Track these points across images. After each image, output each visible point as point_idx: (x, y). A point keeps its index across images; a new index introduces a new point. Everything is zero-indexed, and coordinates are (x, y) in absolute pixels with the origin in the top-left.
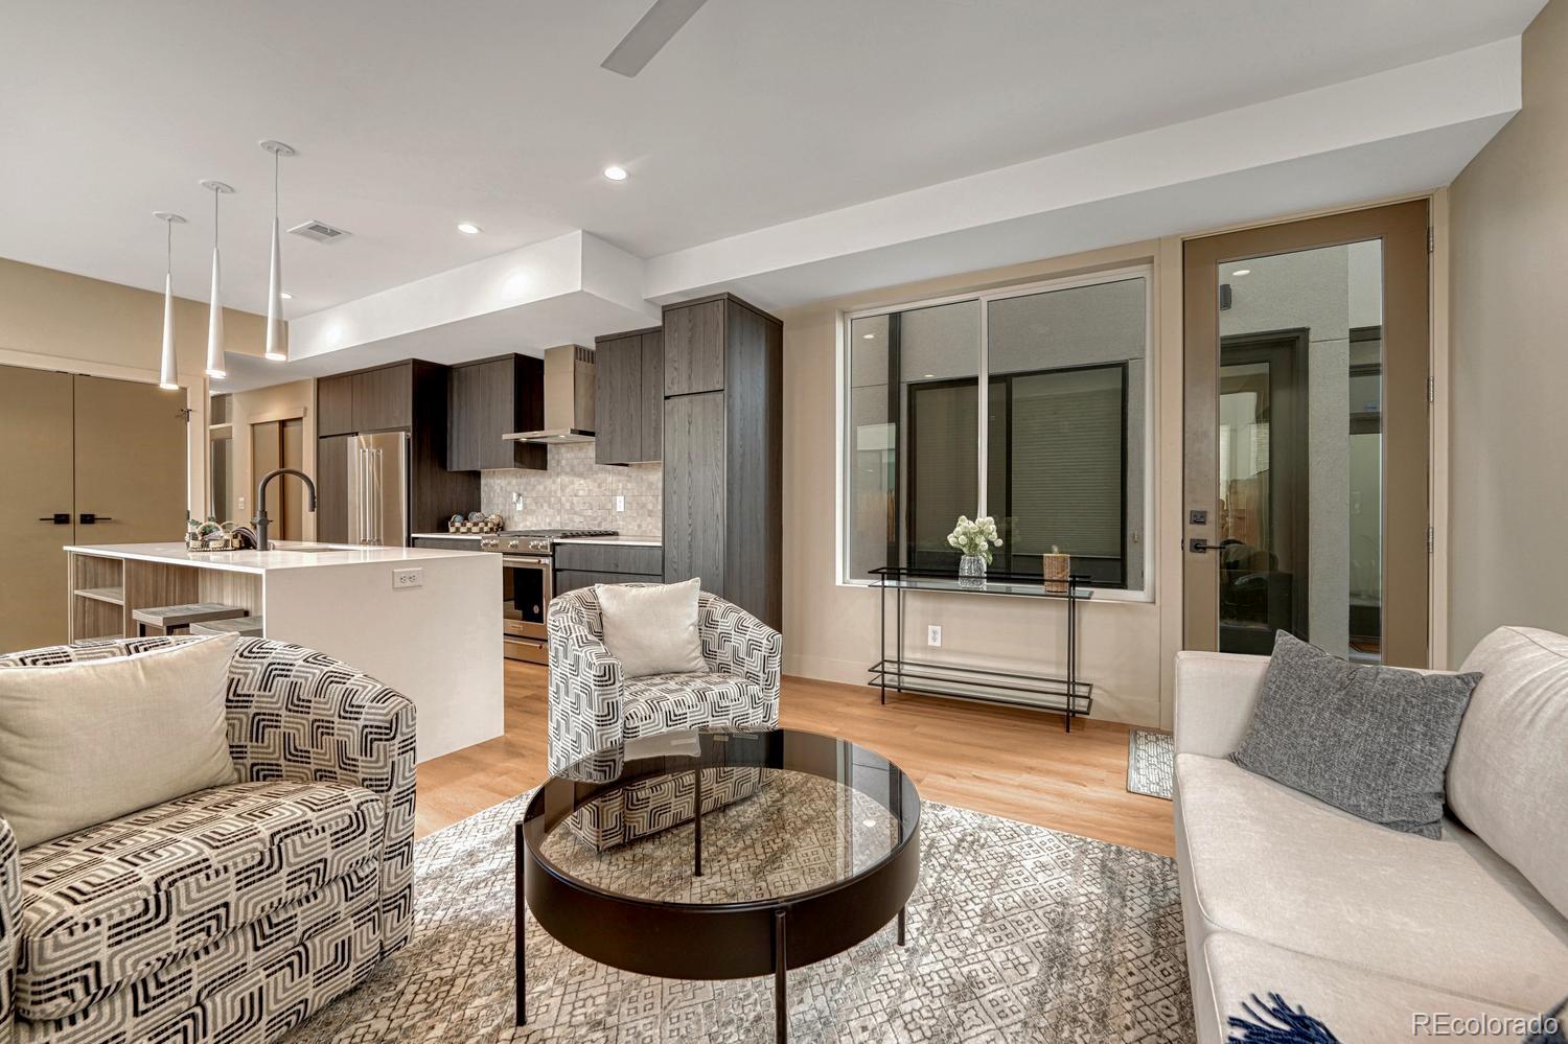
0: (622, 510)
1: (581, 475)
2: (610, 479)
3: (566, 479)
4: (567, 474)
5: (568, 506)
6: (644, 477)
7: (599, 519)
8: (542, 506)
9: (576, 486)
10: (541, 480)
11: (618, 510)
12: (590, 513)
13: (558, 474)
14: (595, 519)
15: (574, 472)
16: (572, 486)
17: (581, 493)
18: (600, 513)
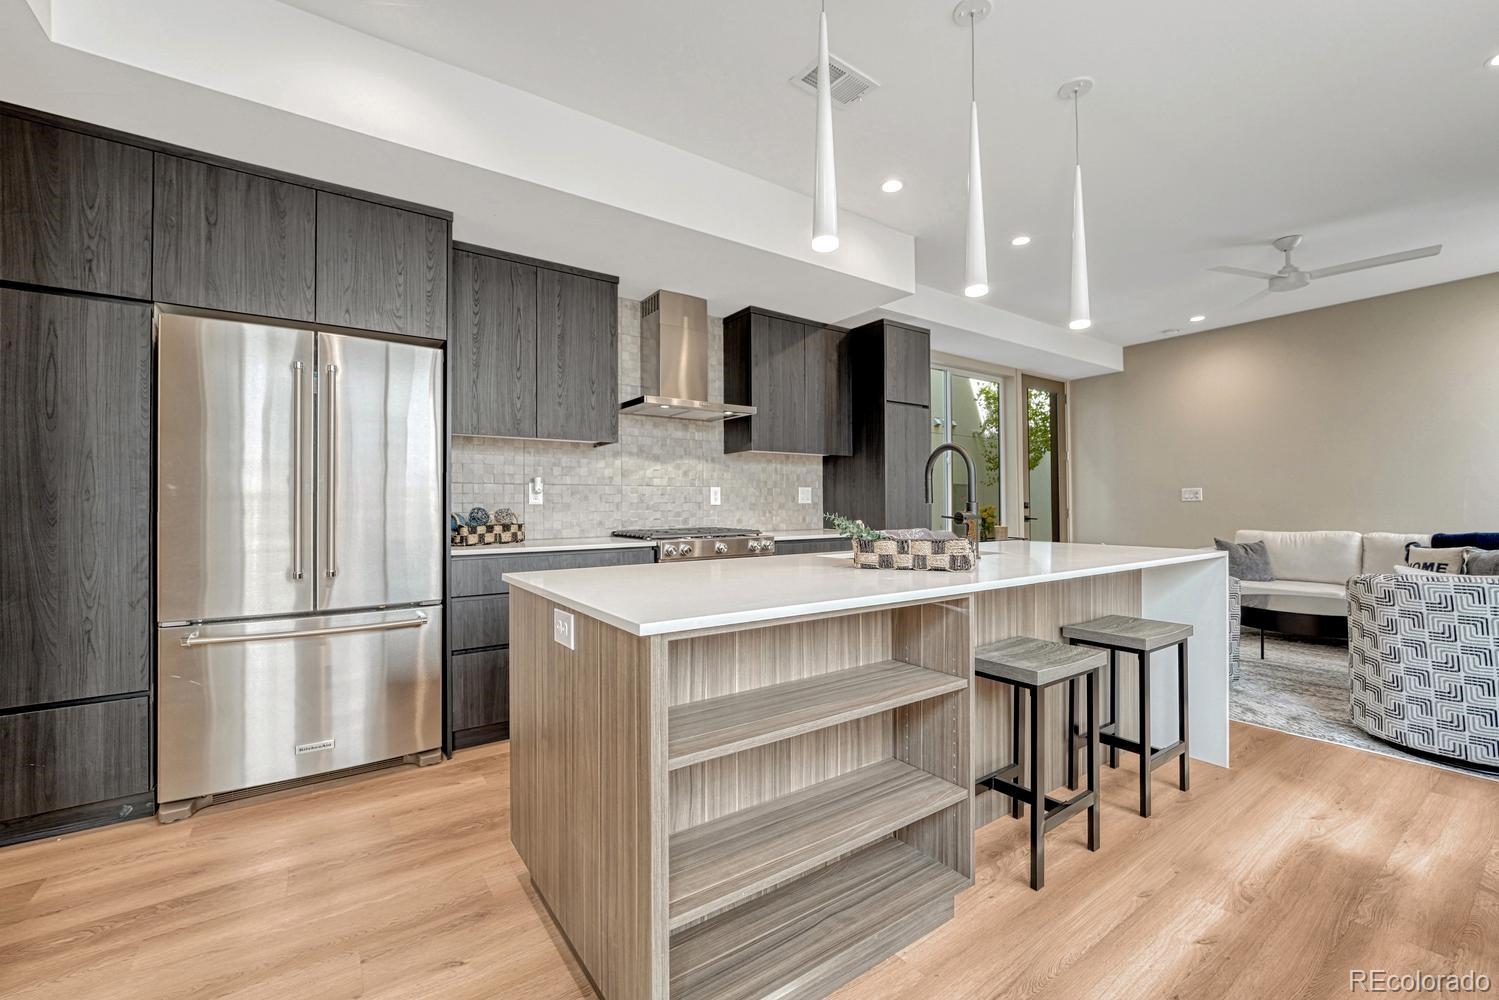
0: (718, 503)
1: (657, 458)
2: (700, 467)
3: (630, 462)
4: (631, 454)
5: (634, 497)
6: (746, 467)
7: (684, 516)
8: (586, 498)
9: (649, 473)
10: (584, 461)
11: (713, 503)
12: (670, 507)
13: (616, 454)
14: (678, 514)
15: (642, 452)
16: (641, 473)
17: (656, 481)
18: (686, 507)
